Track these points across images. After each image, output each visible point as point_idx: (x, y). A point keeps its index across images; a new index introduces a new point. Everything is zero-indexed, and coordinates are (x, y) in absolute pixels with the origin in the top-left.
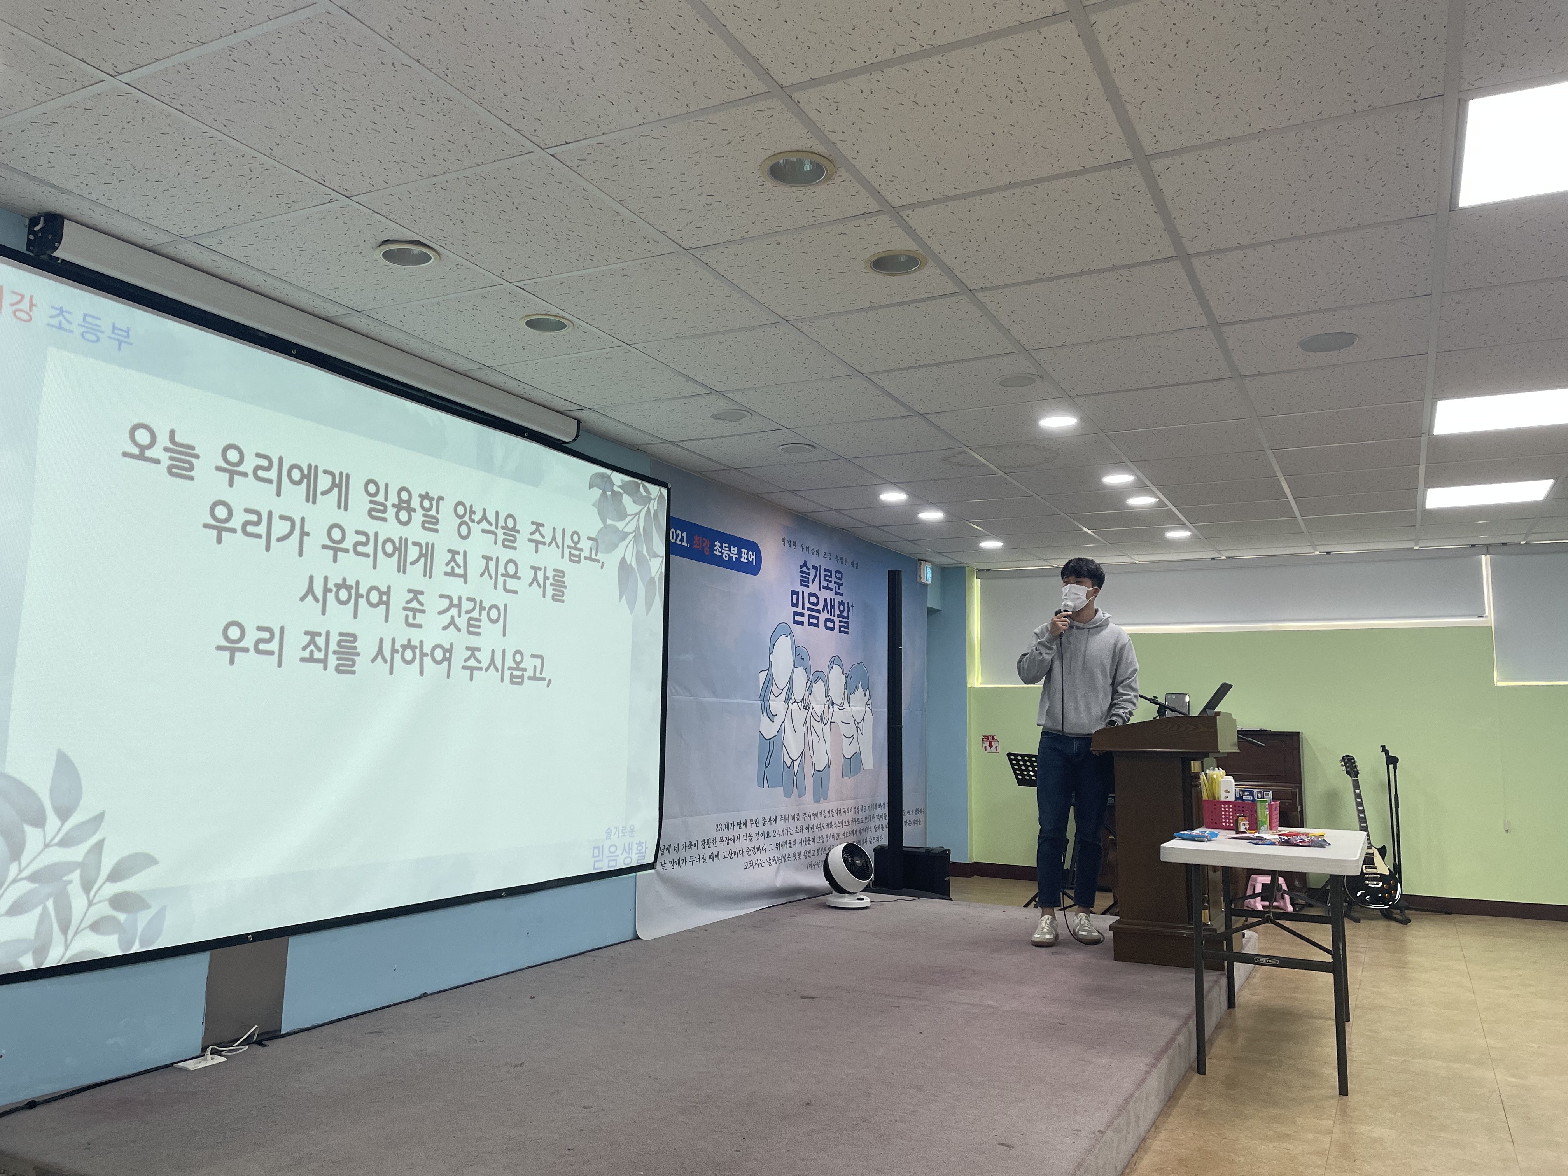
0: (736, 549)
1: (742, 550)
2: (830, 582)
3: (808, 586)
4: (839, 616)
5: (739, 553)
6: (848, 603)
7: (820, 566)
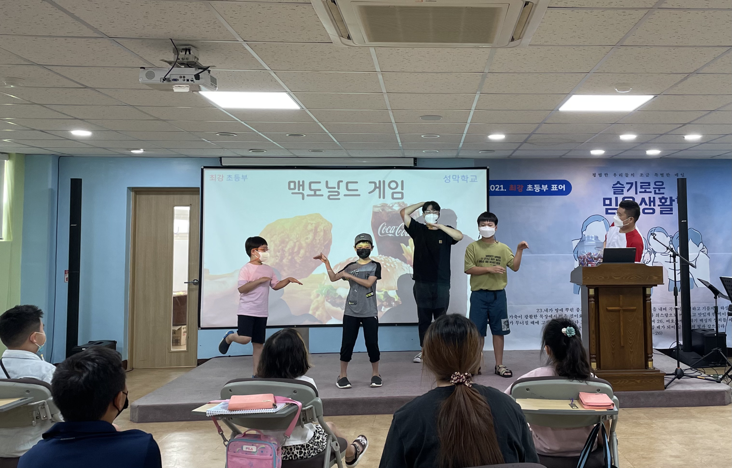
0: (546, 186)
1: (552, 185)
2: (650, 188)
3: (623, 194)
4: (659, 205)
5: (550, 187)
6: (671, 198)
7: (636, 182)
